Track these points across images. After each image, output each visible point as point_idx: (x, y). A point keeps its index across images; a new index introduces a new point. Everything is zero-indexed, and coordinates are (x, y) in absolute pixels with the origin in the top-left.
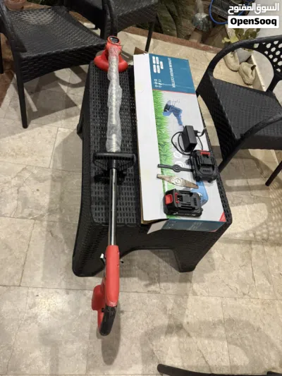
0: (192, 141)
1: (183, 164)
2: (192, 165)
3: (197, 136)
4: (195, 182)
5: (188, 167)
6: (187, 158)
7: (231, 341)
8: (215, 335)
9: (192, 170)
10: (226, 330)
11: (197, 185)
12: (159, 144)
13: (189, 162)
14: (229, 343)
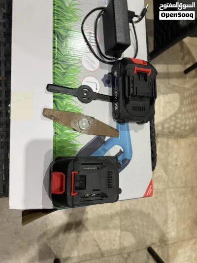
0: (120, 39)
1: (98, 86)
2: (113, 86)
3: (132, 22)
4: (114, 125)
5: (107, 91)
6: (107, 70)
7: (123, 228)
8: (111, 225)
9: (112, 99)
10: (121, 220)
11: (117, 131)
12: (54, 32)
13: (109, 80)
14: (122, 230)
